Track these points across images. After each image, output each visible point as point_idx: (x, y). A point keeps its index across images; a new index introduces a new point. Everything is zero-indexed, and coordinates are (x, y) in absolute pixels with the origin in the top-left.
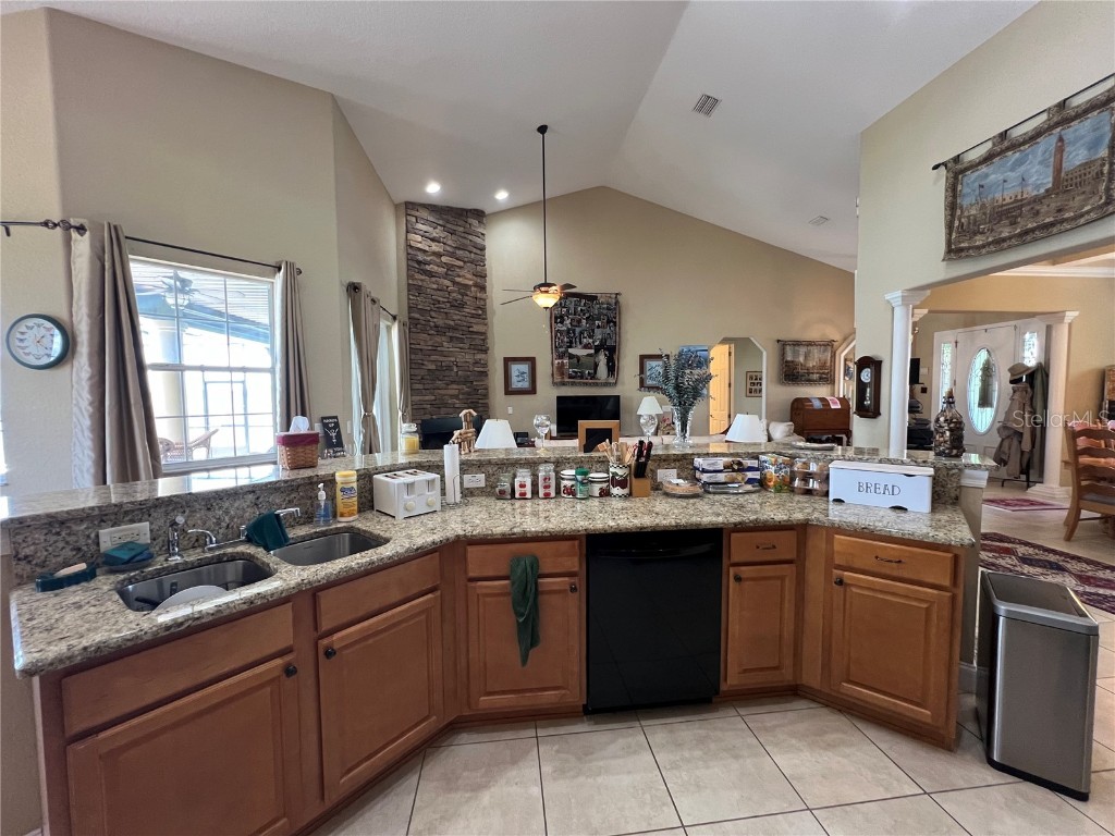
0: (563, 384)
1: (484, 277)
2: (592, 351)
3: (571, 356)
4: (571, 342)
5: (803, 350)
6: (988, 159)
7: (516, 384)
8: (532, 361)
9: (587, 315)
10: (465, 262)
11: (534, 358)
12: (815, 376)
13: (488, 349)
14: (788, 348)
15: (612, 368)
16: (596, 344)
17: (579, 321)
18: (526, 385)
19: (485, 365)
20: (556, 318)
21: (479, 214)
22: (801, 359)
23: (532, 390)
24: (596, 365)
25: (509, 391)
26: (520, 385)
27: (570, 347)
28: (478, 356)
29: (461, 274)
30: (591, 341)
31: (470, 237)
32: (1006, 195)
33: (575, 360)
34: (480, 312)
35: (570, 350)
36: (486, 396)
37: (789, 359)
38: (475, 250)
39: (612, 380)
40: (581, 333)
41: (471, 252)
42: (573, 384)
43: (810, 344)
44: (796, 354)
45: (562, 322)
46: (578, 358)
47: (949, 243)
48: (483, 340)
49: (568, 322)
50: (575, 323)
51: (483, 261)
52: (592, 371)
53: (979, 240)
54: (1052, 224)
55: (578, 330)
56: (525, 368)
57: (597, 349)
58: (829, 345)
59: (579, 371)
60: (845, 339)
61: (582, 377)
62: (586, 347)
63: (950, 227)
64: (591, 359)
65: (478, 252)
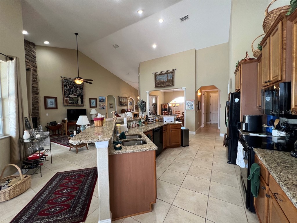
0: (67, 106)
1: (36, 67)
2: (76, 96)
3: (70, 98)
4: (70, 93)
5: (122, 99)
6: (160, 74)
7: (49, 105)
8: (56, 98)
9: (74, 86)
10: (30, 61)
11: (57, 97)
12: (125, 104)
13: (39, 93)
14: (120, 98)
15: (82, 102)
16: (78, 94)
17: (72, 87)
18: (54, 106)
19: (38, 99)
20: (64, 85)
21: (34, 45)
22: (122, 101)
23: (56, 108)
24: (78, 101)
25: (46, 108)
26: (51, 106)
27: (70, 95)
28: (36, 96)
29: (28, 65)
30: (76, 93)
31: (31, 52)
32: (162, 80)
33: (71, 99)
34: (36, 80)
35: (70, 96)
36: (38, 110)
37: (120, 101)
38: (33, 57)
39: (82, 105)
40: (73, 91)
41: (31, 57)
42: (71, 106)
43: (124, 98)
44: (121, 100)
45: (66, 87)
46: (72, 98)
47: (155, 85)
48: (37, 90)
49: (68, 87)
50: (71, 88)
51: (36, 61)
52: (76, 102)
53: (159, 86)
54: (167, 86)
55: (72, 90)
56: (53, 100)
57: (78, 96)
58: (126, 98)
59: (73, 102)
60: (129, 97)
61: (73, 104)
62: (75, 95)
63: (155, 83)
64: (76, 99)
65: (34, 58)
